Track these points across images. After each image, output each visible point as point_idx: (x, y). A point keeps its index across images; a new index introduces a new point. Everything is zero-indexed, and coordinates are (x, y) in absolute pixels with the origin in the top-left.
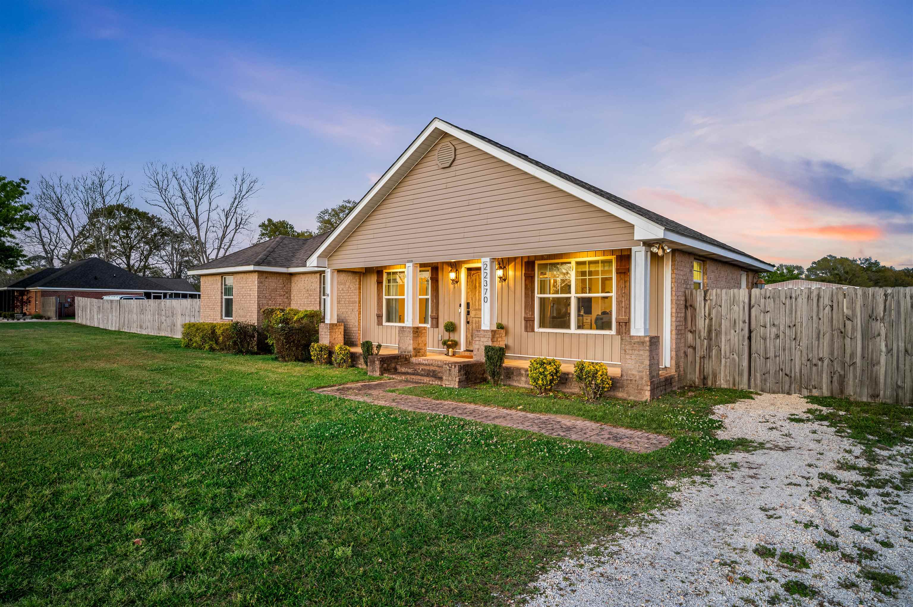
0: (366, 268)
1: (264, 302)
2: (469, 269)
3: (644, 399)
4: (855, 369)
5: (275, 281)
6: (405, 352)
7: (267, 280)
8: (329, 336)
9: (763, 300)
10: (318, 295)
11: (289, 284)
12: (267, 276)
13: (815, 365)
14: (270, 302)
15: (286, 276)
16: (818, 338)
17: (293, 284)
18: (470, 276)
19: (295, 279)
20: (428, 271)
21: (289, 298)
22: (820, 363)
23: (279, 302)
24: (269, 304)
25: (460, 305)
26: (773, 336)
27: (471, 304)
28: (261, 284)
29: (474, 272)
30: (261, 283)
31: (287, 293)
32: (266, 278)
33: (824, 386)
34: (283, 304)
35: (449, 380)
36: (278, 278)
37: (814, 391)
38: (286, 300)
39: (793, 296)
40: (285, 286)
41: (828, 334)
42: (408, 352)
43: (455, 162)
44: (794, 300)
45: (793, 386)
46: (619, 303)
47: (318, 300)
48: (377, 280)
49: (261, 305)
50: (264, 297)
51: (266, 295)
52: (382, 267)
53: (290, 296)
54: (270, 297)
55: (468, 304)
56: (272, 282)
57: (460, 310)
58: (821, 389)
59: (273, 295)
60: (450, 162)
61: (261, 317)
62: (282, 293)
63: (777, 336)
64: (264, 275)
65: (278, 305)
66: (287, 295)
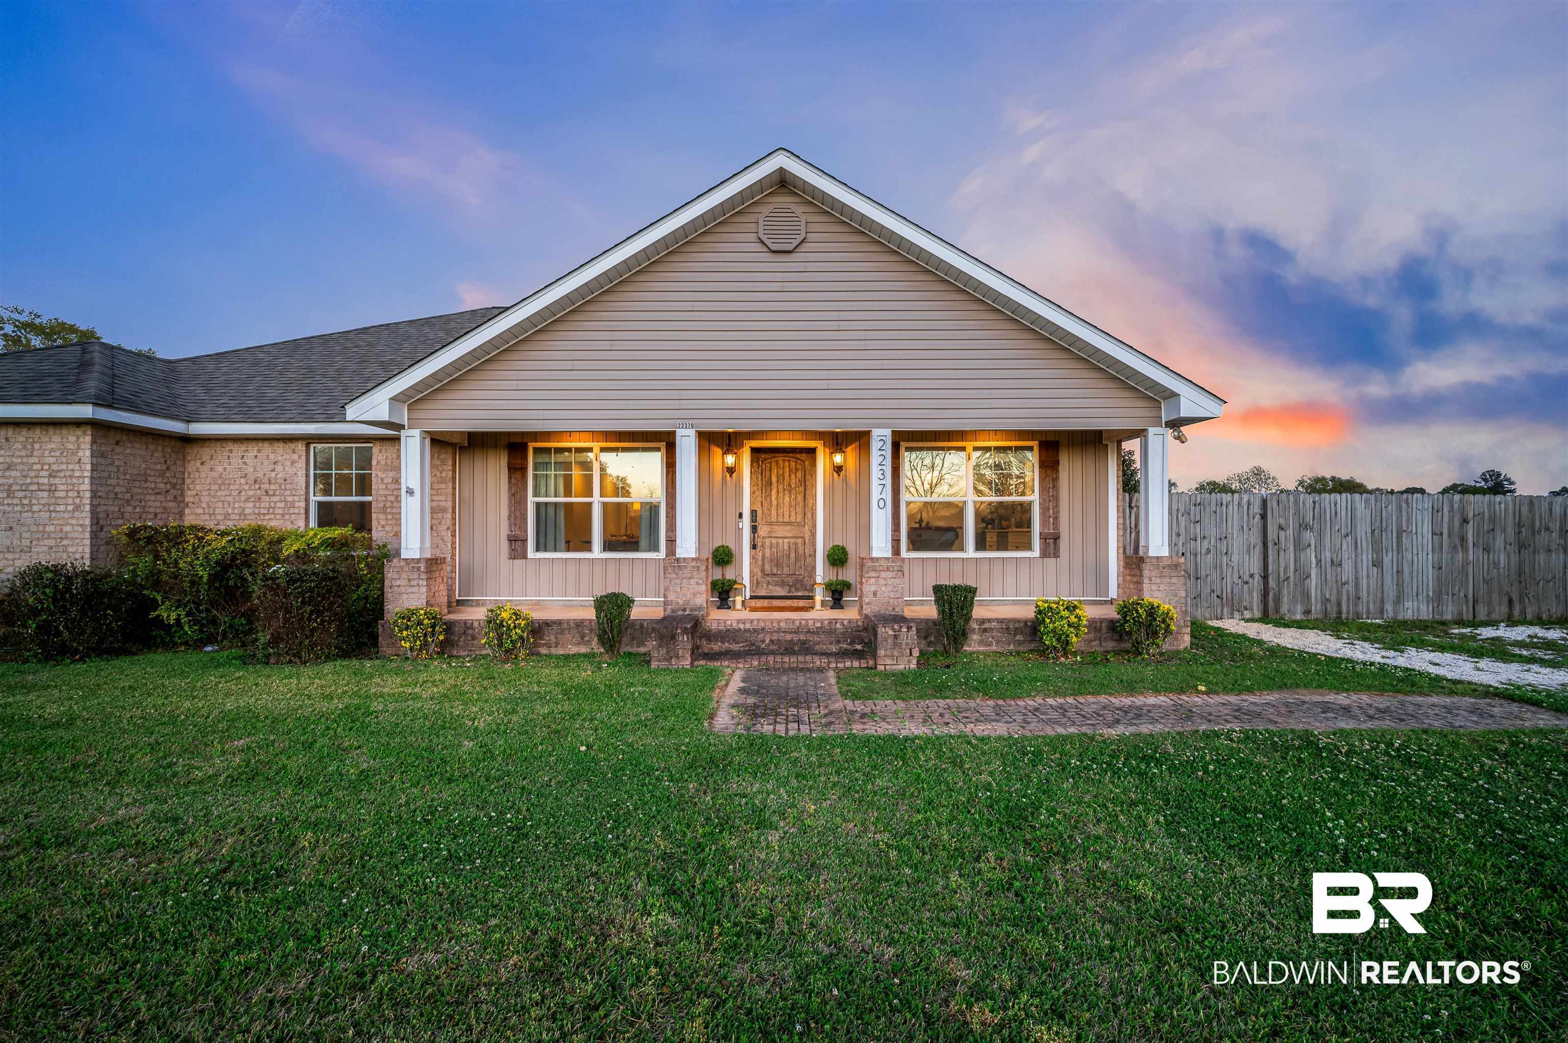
0: (470, 435)
1: (111, 509)
2: (755, 451)
3: (1182, 647)
4: (1289, 584)
5: (144, 453)
6: (684, 610)
7: (118, 449)
8: (424, 589)
9: (1193, 508)
10: (303, 492)
11: (179, 463)
12: (118, 437)
13: (1247, 583)
14: (129, 509)
15: (173, 443)
16: (1249, 551)
17: (191, 467)
18: (758, 462)
19: (192, 451)
20: (658, 449)
21: (179, 500)
22: (1251, 580)
23: (152, 510)
24: (127, 516)
25: (741, 516)
26: (1204, 551)
27: (759, 513)
28: (101, 460)
29: (767, 456)
30: (103, 456)
31: (174, 486)
32: (117, 443)
33: (1255, 608)
34: (164, 516)
35: (892, 656)
36: (152, 447)
37: (1245, 612)
38: (171, 504)
39: (1224, 503)
40: (168, 468)
41: (1257, 548)
42: (692, 610)
43: (804, 245)
44: (1224, 507)
45: (1225, 610)
46: (1044, 510)
47: (303, 504)
48: (509, 464)
49: (102, 515)
50: (112, 495)
51: (117, 490)
52: (523, 434)
53: (182, 495)
54: (128, 496)
55: (754, 513)
56: (133, 455)
57: (741, 524)
58: (1252, 610)
59: (136, 490)
60: (796, 242)
61: (102, 548)
62: (162, 486)
63: (1208, 551)
64: (111, 434)
65: (151, 516)
66: (173, 492)
